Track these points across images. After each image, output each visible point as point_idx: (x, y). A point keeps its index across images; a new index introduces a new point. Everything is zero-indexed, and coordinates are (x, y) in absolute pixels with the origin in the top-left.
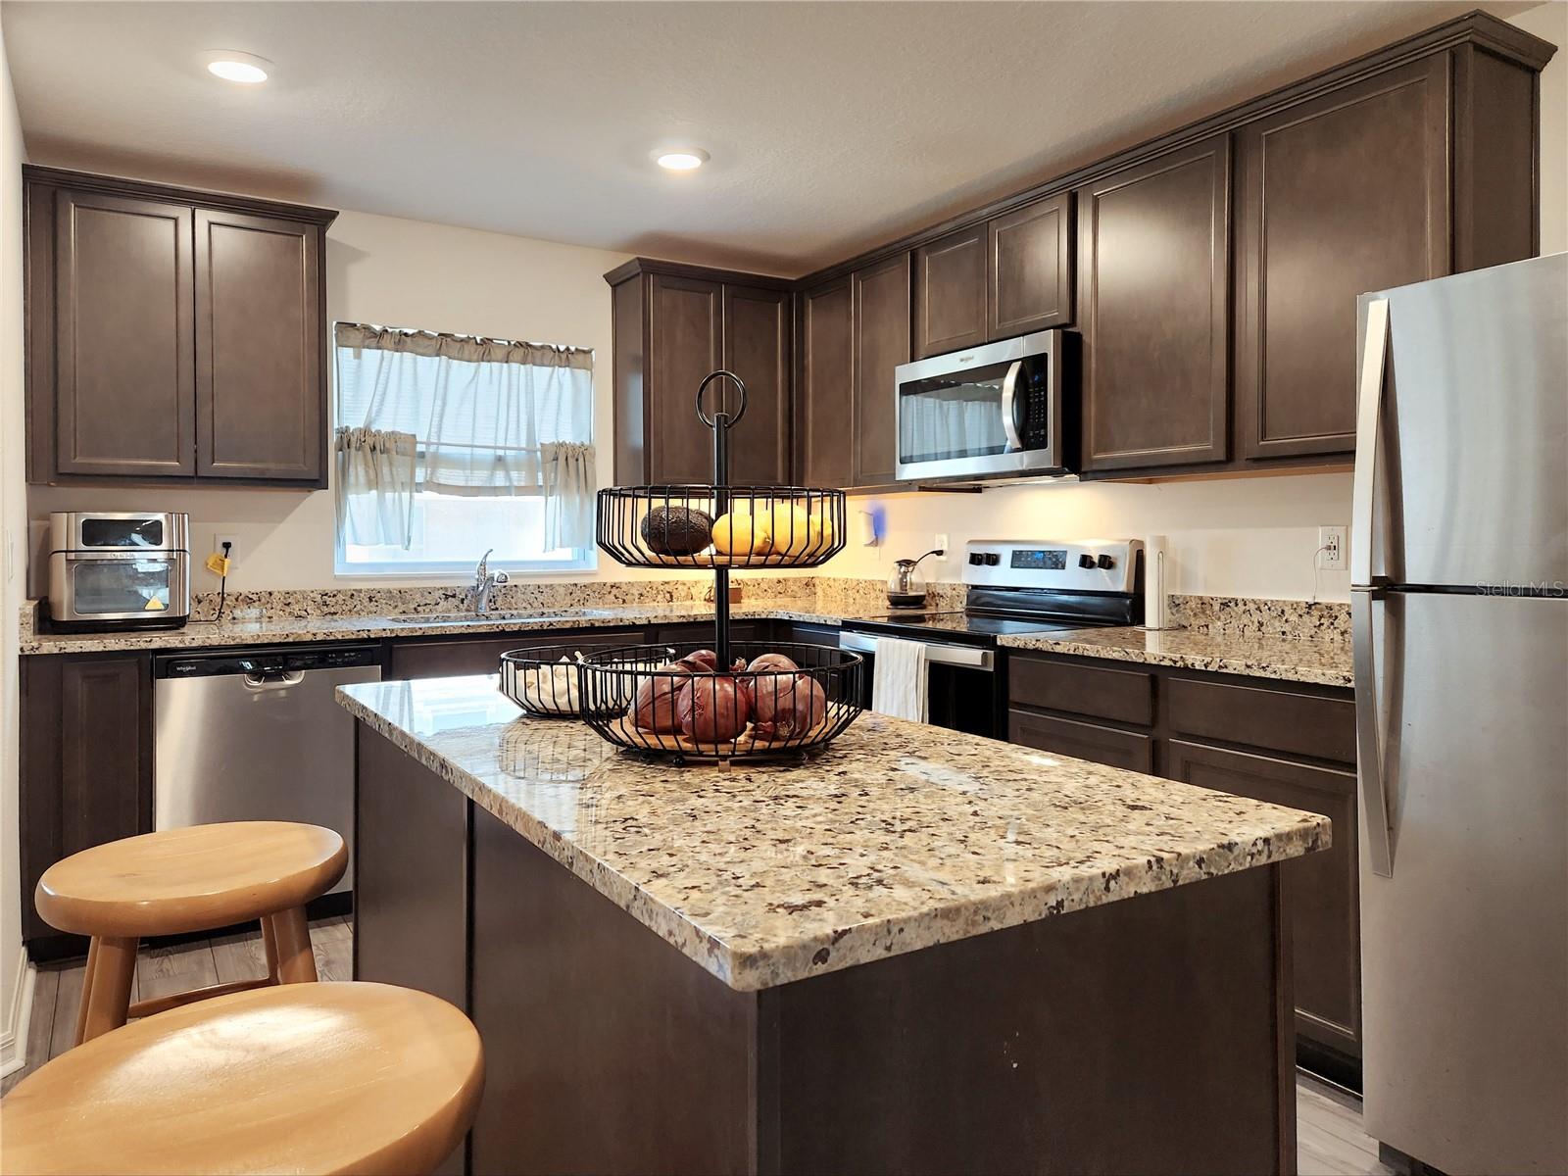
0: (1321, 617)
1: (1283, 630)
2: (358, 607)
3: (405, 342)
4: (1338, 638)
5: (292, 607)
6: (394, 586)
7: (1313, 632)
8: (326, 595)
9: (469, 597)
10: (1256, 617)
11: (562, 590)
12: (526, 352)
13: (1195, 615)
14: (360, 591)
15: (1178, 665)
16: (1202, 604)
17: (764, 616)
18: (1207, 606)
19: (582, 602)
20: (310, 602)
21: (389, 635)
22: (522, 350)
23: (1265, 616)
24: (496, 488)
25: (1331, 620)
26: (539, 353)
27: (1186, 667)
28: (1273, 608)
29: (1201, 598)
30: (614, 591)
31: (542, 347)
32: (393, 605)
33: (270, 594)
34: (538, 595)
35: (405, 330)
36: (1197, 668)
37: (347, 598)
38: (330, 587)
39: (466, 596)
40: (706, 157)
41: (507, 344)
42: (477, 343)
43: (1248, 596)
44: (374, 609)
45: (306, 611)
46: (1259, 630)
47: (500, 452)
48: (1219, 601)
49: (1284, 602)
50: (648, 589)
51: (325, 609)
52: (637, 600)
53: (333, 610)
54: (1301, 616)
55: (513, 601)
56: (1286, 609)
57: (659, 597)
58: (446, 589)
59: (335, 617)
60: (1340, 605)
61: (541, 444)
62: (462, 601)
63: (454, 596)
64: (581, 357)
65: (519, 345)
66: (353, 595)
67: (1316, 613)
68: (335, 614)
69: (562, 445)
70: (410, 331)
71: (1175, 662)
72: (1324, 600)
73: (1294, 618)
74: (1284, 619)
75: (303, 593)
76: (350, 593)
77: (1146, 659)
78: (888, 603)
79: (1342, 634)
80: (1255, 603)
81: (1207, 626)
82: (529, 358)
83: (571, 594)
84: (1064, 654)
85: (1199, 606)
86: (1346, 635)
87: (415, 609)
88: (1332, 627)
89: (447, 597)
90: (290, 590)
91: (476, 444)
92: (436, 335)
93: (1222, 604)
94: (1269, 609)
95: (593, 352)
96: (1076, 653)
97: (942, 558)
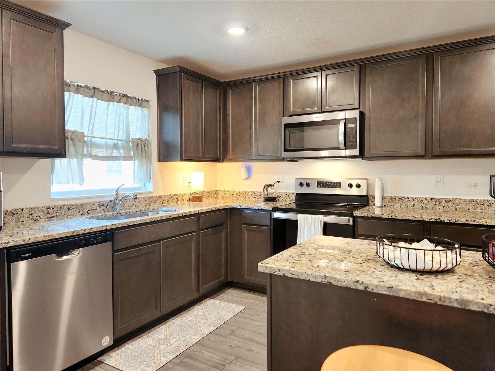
0: (436, 202)
1: (422, 206)
2: (63, 213)
3: (80, 89)
4: (441, 208)
5: (33, 216)
6: (78, 202)
7: (433, 207)
8: (49, 208)
9: (109, 205)
10: (412, 202)
11: (142, 200)
12: (125, 99)
13: (389, 202)
14: (64, 206)
15: (437, 221)
16: (392, 198)
17: (229, 207)
18: (394, 199)
19: (149, 204)
20: (41, 213)
21: (114, 227)
22: (125, 98)
23: (416, 202)
24: (113, 157)
25: (439, 203)
26: (131, 100)
27: (441, 222)
28: (418, 200)
29: (391, 197)
30: (160, 199)
31: (133, 98)
32: (78, 211)
33: (23, 210)
34: (134, 202)
35: (80, 84)
36: (446, 221)
37: (58, 209)
38: (51, 204)
39: (108, 205)
40: (247, 29)
41: (118, 94)
42: (108, 93)
43: (409, 196)
44: (70, 213)
45: (40, 217)
46: (413, 206)
47: (115, 142)
48: (398, 197)
49: (423, 198)
50: (170, 198)
51: (49, 215)
52: (167, 202)
53: (52, 215)
54: (428, 202)
55: (125, 206)
56: (423, 200)
57: (174, 200)
58: (100, 202)
59: (53, 218)
60: (443, 198)
61: (131, 138)
62: (106, 207)
63: (103, 205)
64: (146, 103)
65: (124, 96)
66: (61, 208)
67: (434, 201)
68: (53, 217)
69: (139, 139)
70: (83, 85)
71: (436, 220)
72: (437, 197)
73: (426, 202)
74: (423, 203)
75: (38, 208)
76: (60, 207)
77: (423, 219)
78: (264, 200)
79: (443, 207)
80: (412, 198)
81: (394, 205)
82: (128, 102)
83: (145, 201)
84: (386, 218)
85: (391, 199)
86: (444, 207)
87: (87, 212)
88: (440, 205)
89: (100, 206)
90: (32, 206)
91: (107, 137)
92: (92, 87)
93: (399, 198)
94: (417, 200)
95: (150, 102)
96: (392, 217)
97: (279, 184)
